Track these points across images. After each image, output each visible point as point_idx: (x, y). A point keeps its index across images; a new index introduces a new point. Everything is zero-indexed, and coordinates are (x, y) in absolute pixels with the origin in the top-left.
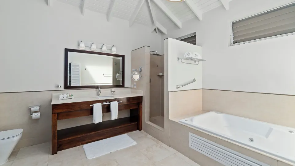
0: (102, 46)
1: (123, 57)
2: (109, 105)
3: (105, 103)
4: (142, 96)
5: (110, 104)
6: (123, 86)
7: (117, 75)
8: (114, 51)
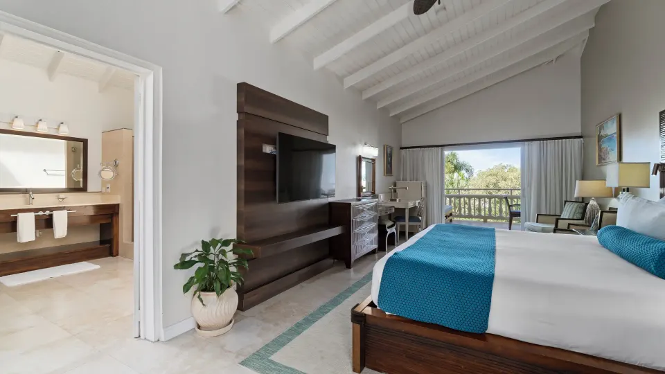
0: (37, 121)
1: (85, 142)
2: (51, 216)
3: (41, 213)
4: (118, 204)
5: (52, 214)
6: (84, 189)
7: (74, 171)
8: (64, 131)
